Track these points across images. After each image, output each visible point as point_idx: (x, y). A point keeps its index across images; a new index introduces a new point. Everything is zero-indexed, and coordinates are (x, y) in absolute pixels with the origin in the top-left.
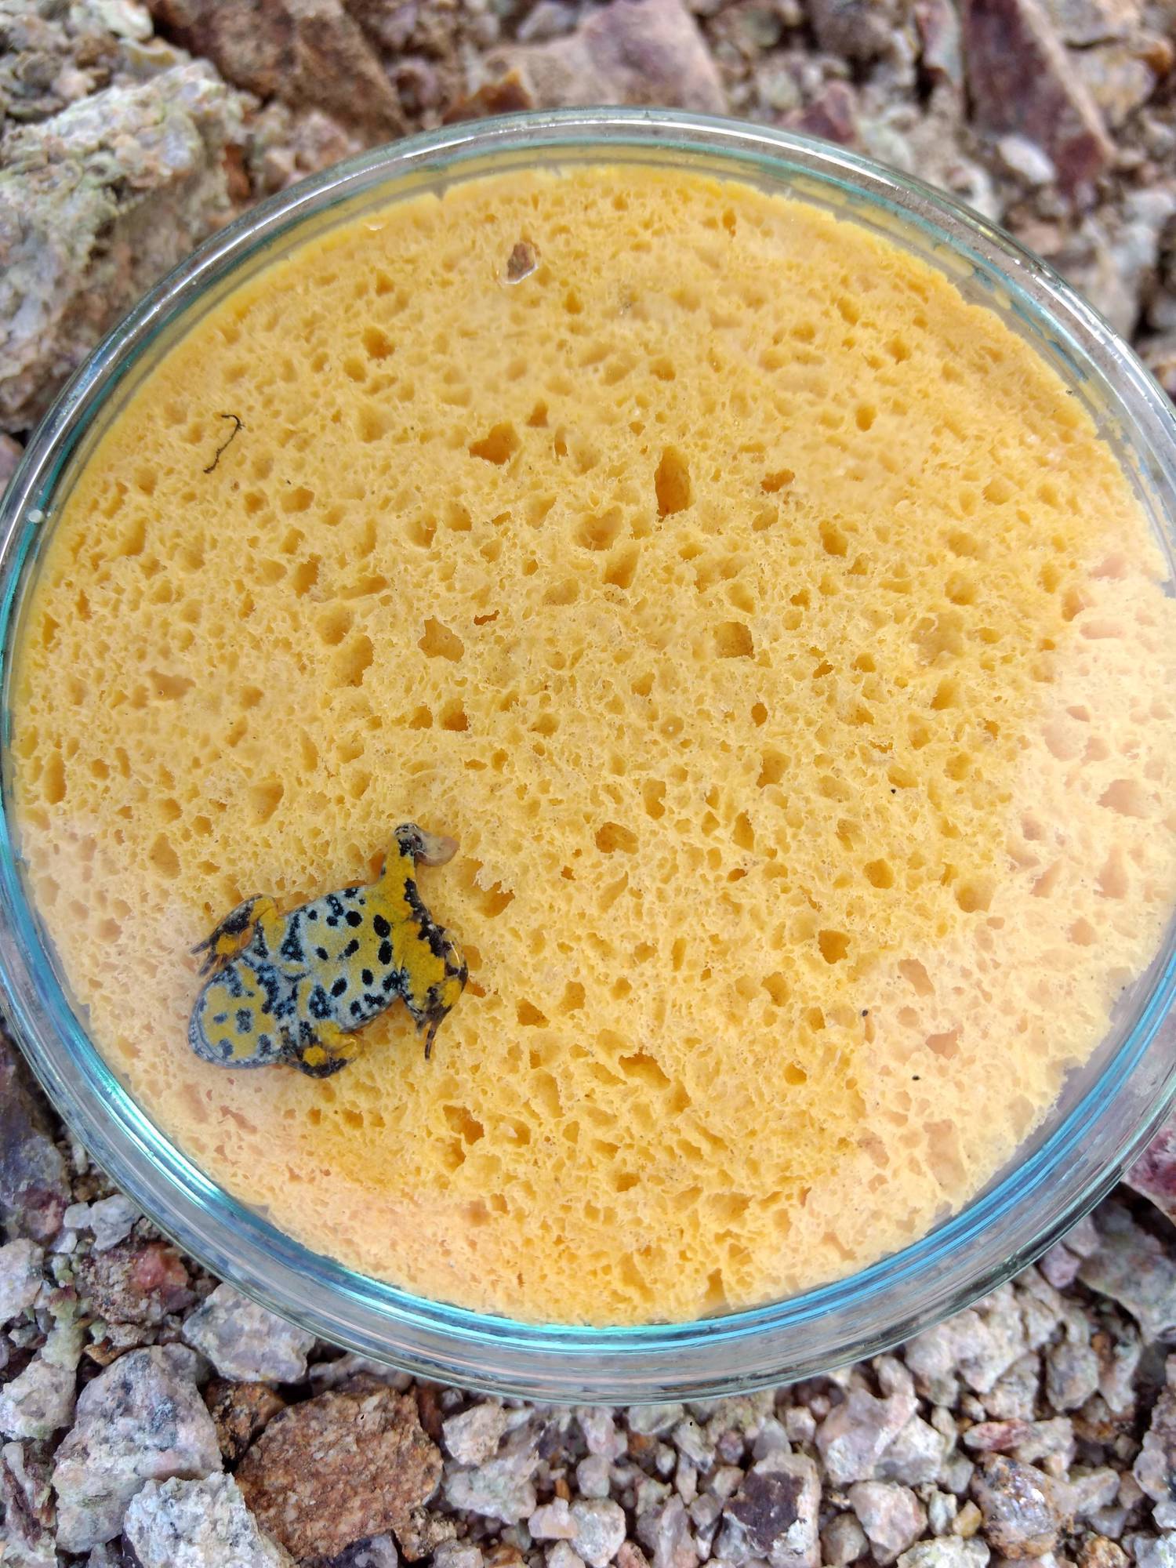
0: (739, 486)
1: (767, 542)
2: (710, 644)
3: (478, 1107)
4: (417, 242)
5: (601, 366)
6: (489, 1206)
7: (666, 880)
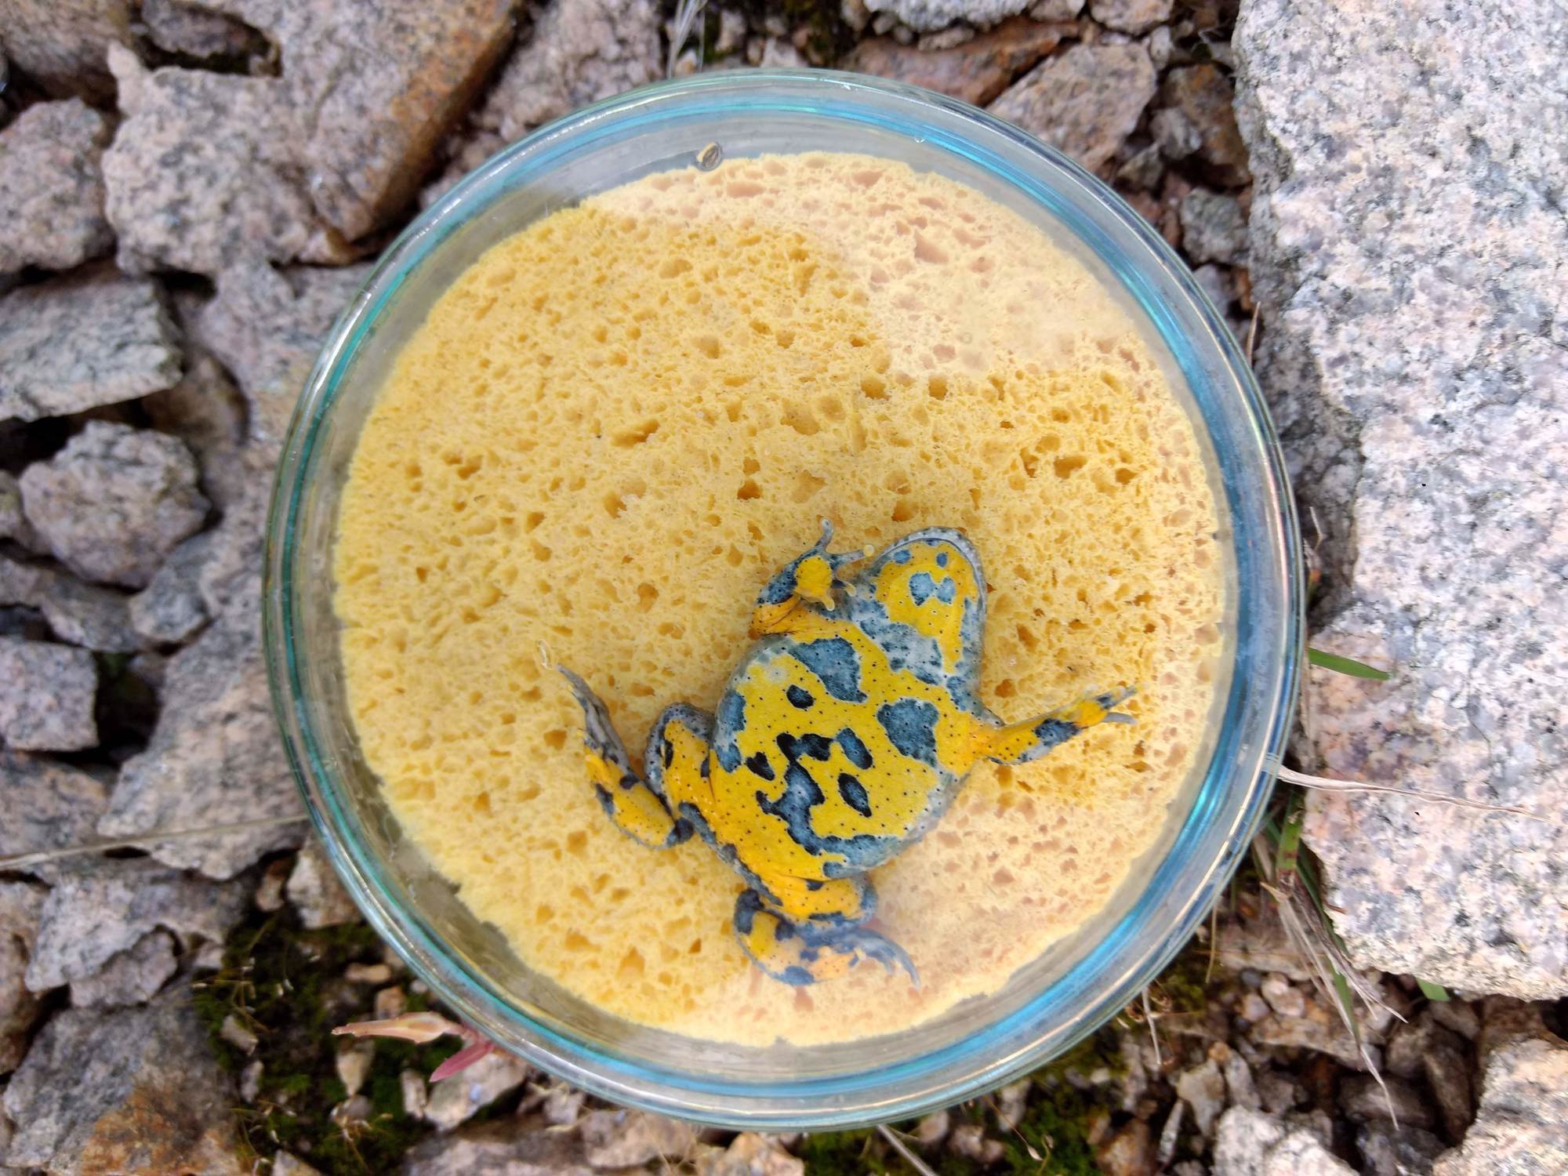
3: (480, 478)
5: (1016, 640)
6: (417, 479)
7: (614, 630)
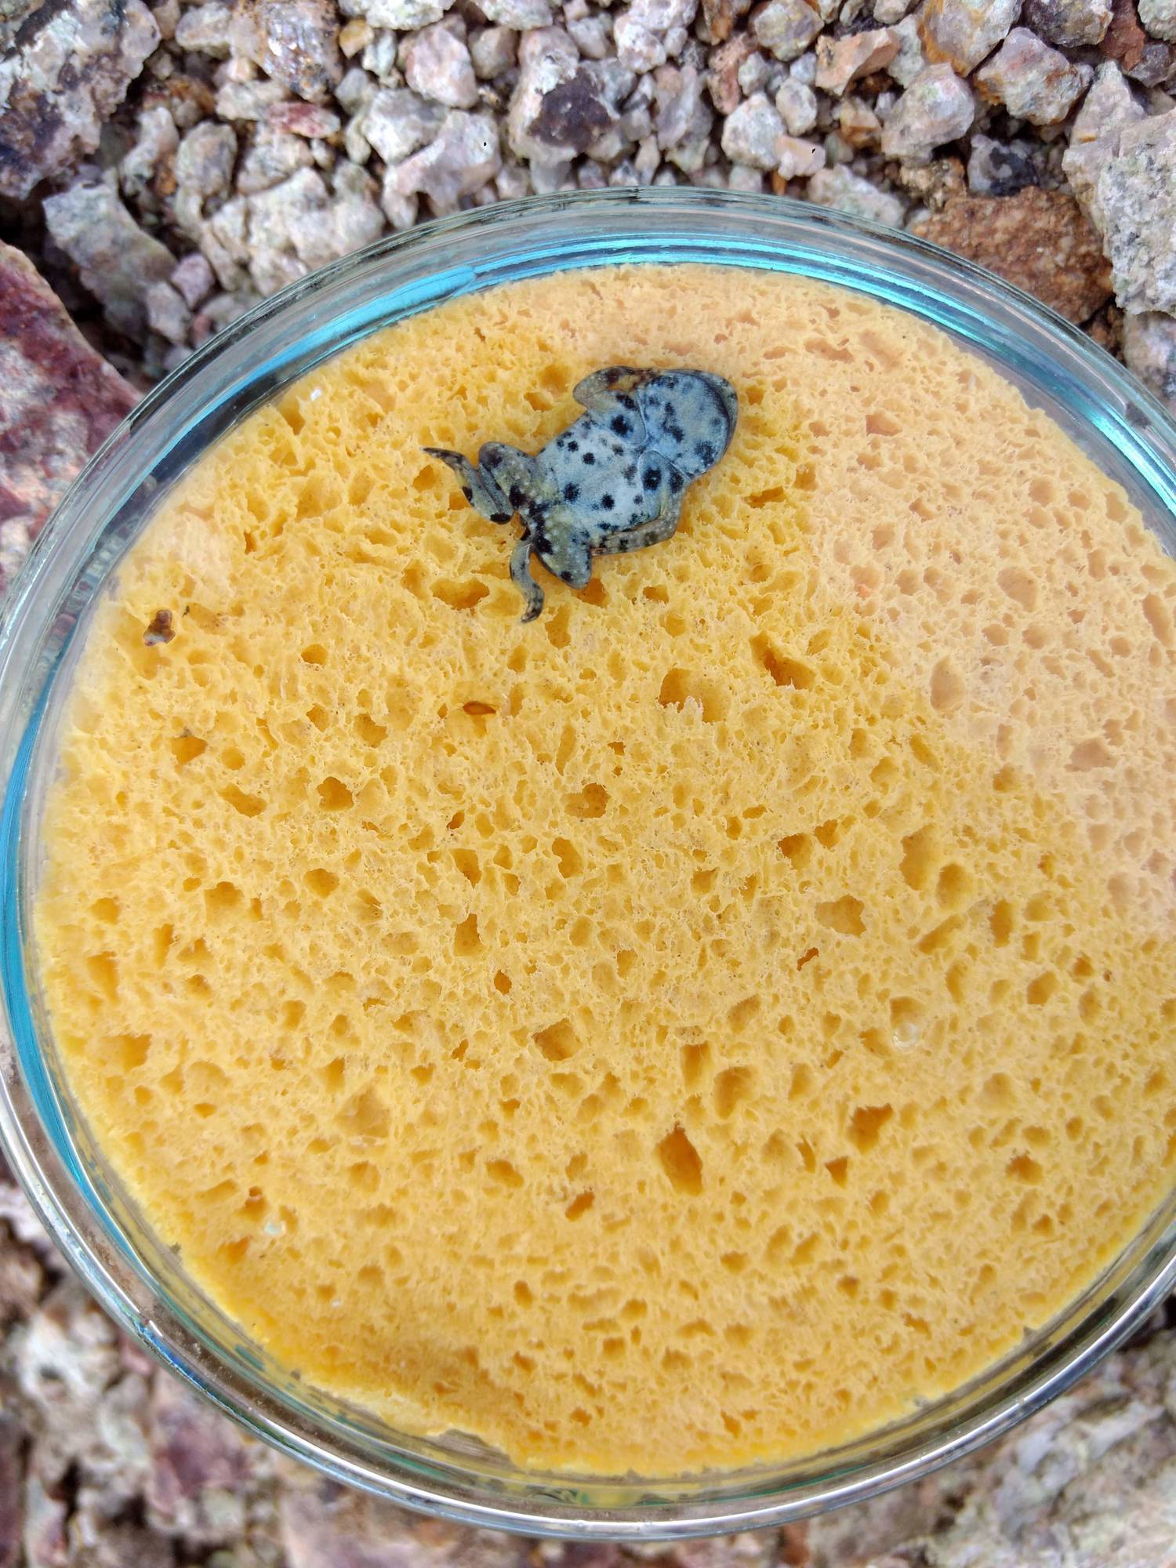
0: (617, 1187)
1: (566, 1147)
2: (579, 1027)
4: (1032, 1281)
